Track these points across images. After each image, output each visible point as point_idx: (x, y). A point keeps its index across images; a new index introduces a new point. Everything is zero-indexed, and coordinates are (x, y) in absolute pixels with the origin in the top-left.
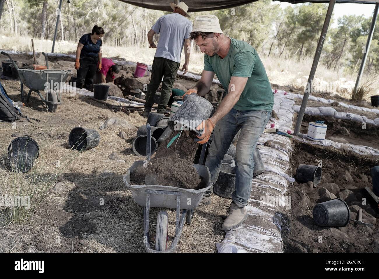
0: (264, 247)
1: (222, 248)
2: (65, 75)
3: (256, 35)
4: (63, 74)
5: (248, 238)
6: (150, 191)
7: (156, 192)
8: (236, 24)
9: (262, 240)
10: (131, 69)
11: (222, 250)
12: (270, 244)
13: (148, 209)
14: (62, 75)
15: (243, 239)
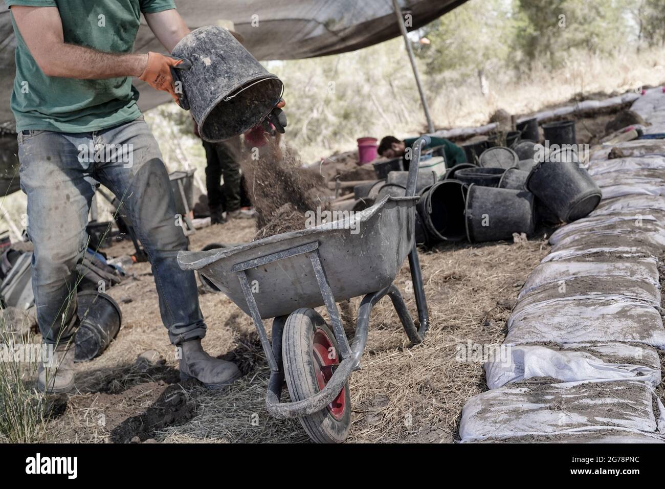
0: (606, 332)
1: (493, 366)
2: (185, 180)
3: (599, 44)
4: (181, 179)
5: (559, 323)
6: (242, 265)
7: (255, 262)
8: (556, 41)
9: (598, 319)
10: (353, 156)
11: (493, 369)
12: (623, 320)
13: (255, 312)
14: (179, 182)
15: (545, 329)
